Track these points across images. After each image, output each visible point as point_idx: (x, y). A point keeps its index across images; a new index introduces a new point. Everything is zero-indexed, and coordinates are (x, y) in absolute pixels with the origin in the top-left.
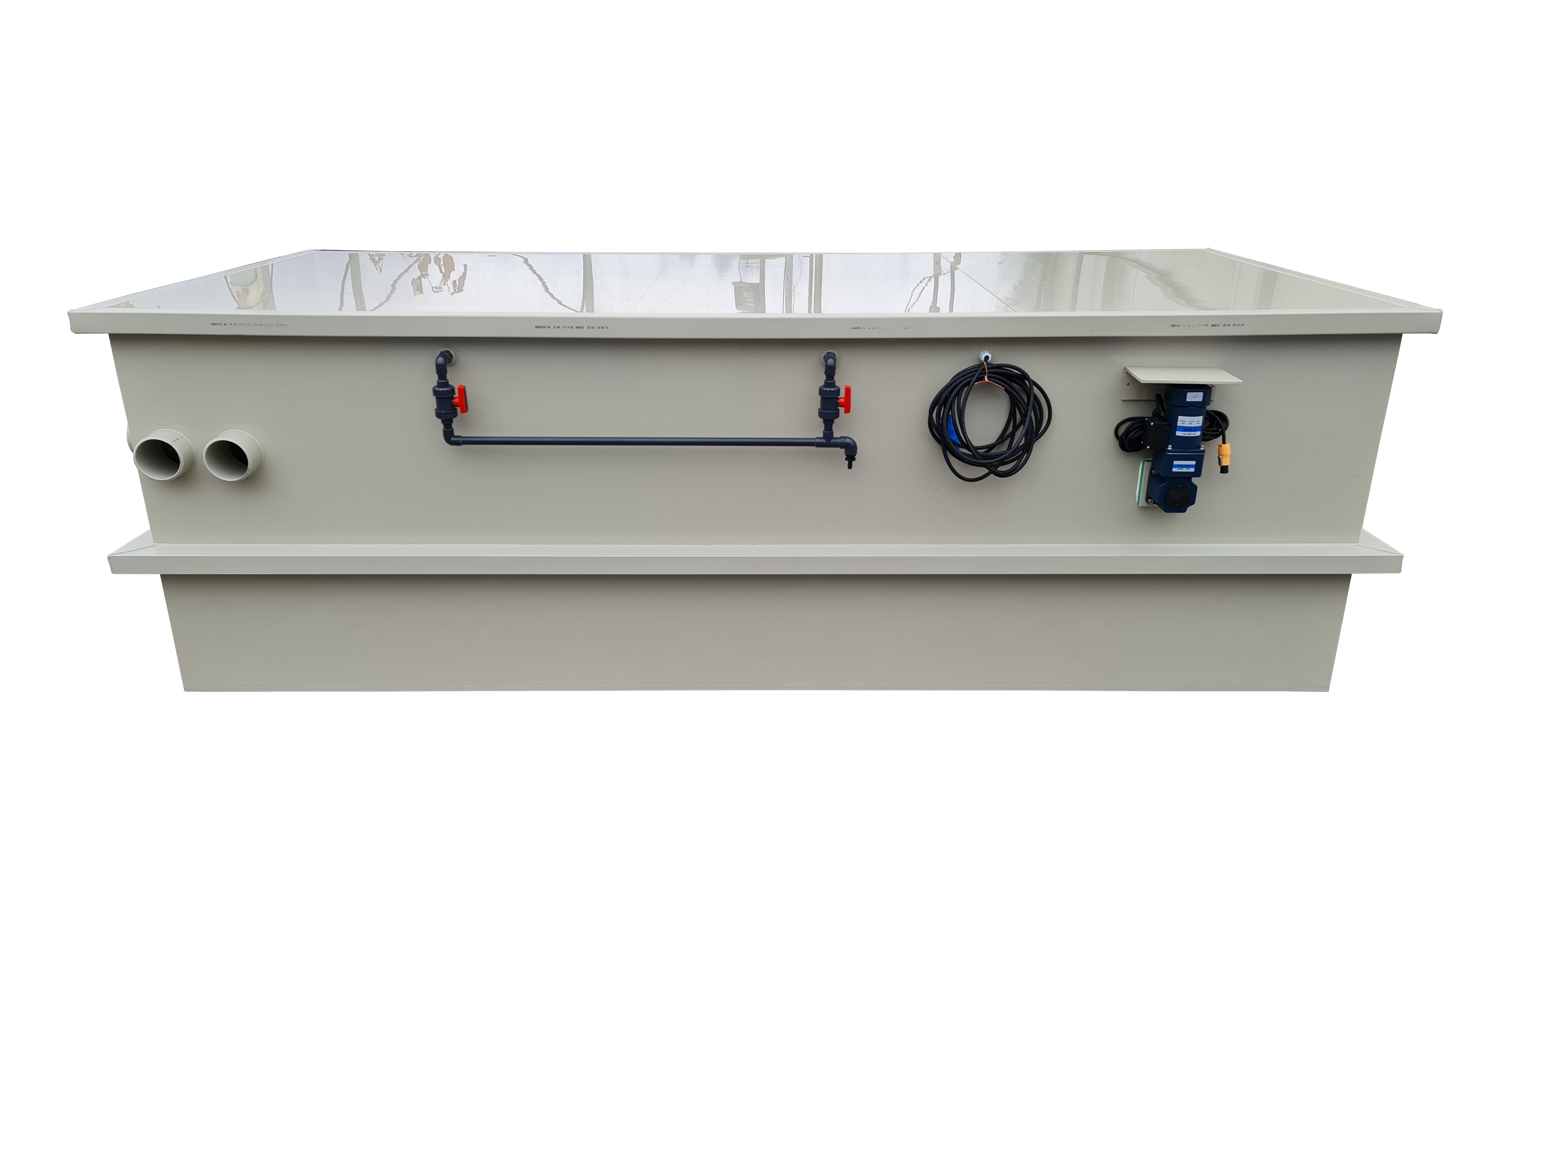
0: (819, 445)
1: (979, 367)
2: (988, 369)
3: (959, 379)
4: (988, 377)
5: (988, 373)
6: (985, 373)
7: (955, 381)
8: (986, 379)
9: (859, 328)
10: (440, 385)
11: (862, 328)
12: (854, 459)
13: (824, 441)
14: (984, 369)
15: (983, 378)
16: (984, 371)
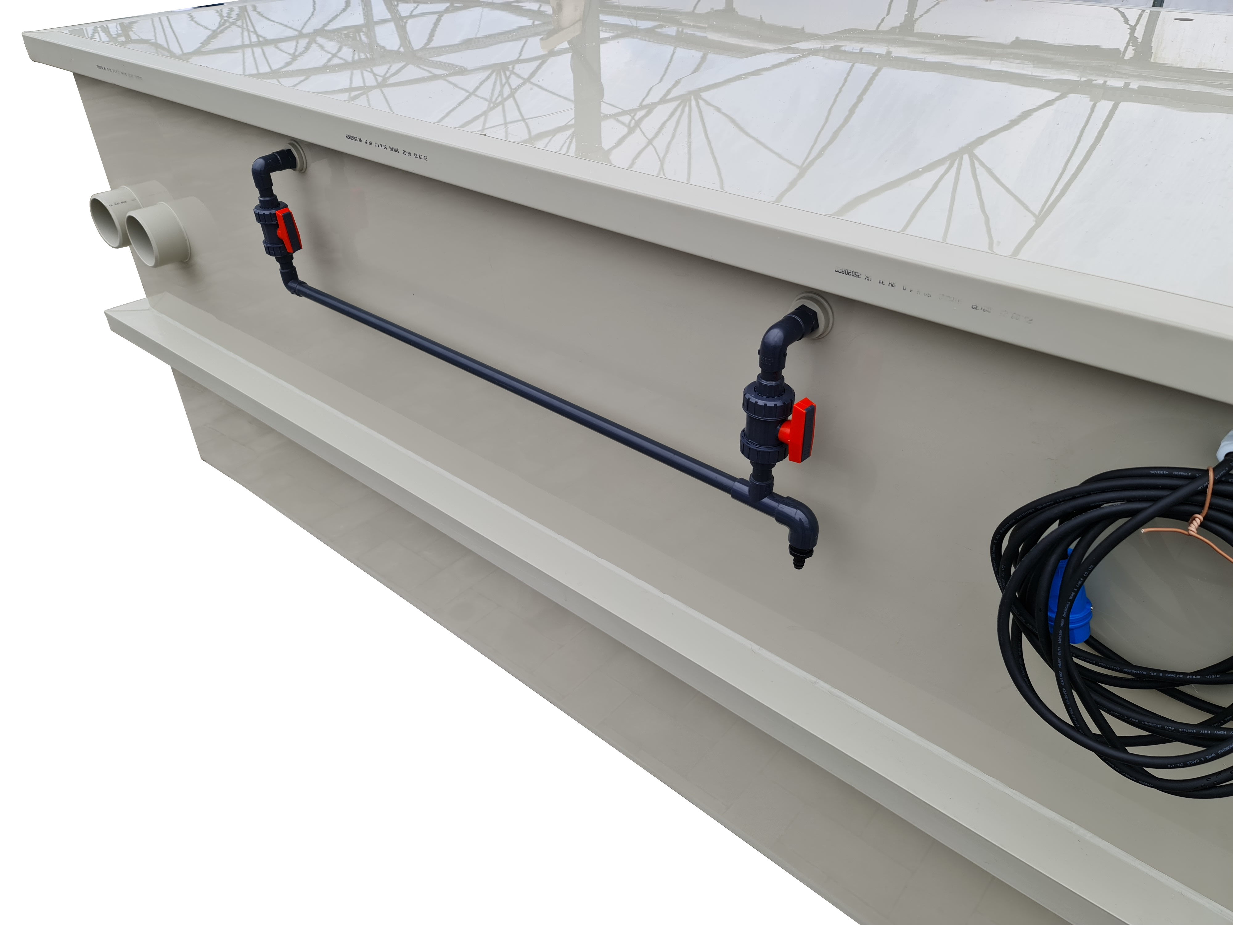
0: (737, 495)
1: (1192, 478)
2: (1214, 493)
3: (1103, 491)
4: (1202, 525)
5: (1212, 507)
6: (1202, 505)
7: (1089, 493)
8: (1194, 527)
9: (855, 275)
10: (263, 205)
11: (863, 277)
12: (810, 553)
13: (745, 489)
14: (1204, 492)
15: (1187, 518)
16: (1200, 498)
